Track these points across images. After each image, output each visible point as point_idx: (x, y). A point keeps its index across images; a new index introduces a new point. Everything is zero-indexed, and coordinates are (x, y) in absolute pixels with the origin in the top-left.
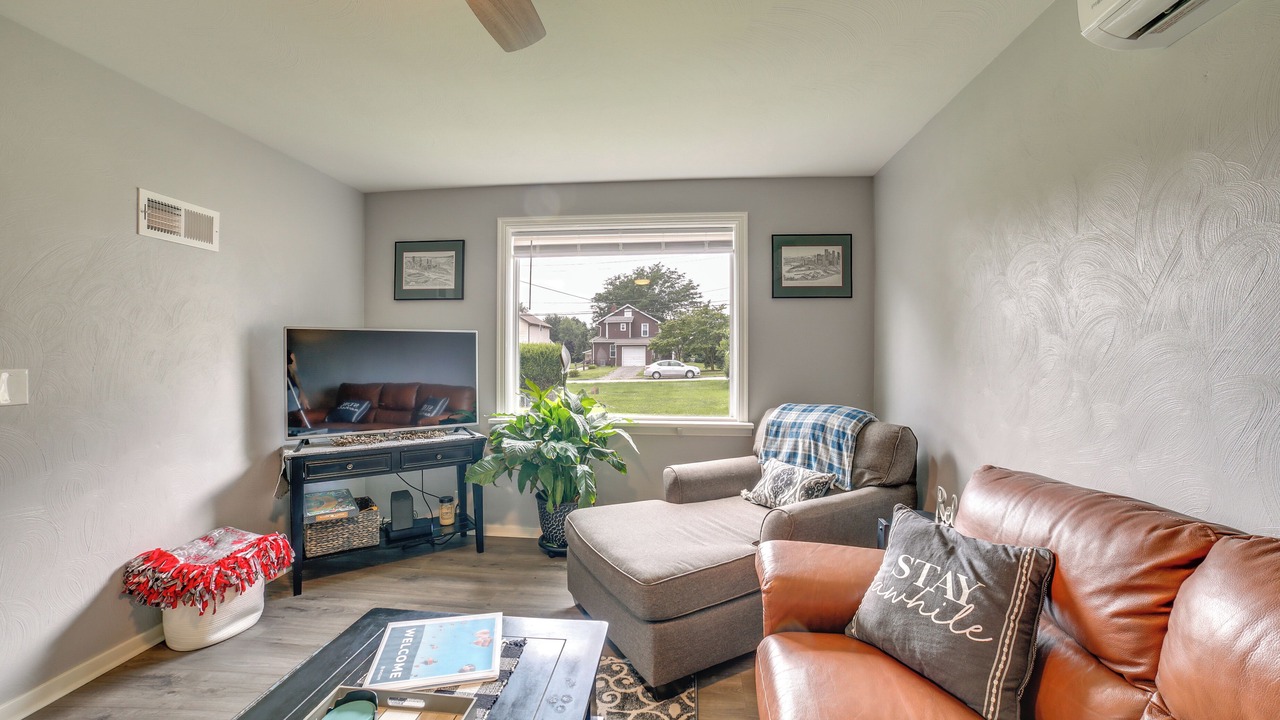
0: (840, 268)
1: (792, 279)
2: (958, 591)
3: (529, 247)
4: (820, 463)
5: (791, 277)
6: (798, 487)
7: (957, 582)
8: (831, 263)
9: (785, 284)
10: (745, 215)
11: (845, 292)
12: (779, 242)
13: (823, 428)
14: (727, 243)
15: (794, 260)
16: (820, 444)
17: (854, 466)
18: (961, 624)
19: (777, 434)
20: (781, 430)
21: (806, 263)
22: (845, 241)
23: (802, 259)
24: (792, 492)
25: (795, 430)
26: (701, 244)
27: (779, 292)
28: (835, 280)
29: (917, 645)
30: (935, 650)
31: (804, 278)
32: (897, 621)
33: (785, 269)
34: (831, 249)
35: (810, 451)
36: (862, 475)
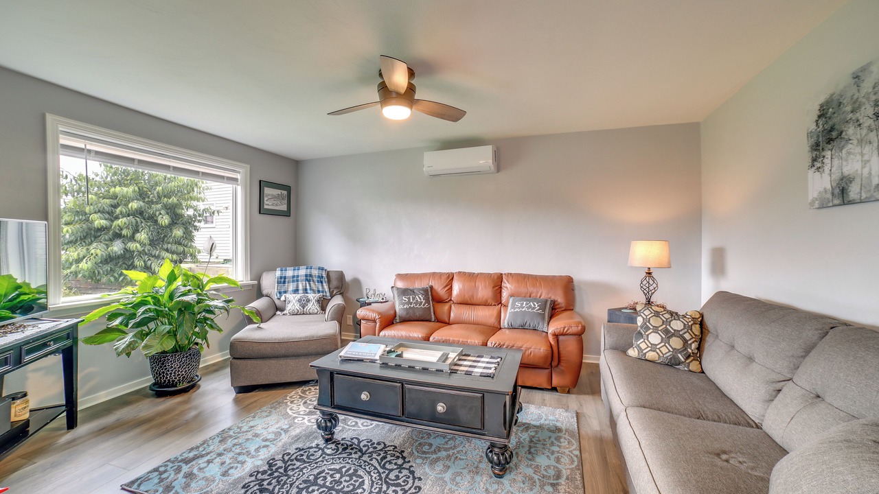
0: (286, 202)
1: (268, 205)
2: (420, 299)
3: (83, 149)
4: (313, 290)
5: (268, 204)
6: (314, 301)
7: (419, 297)
8: (283, 199)
9: (266, 207)
10: (248, 166)
11: (287, 214)
12: (262, 184)
13: (311, 276)
14: (235, 180)
15: (269, 195)
16: (312, 283)
17: (329, 288)
18: (424, 305)
19: (284, 282)
20: (287, 280)
21: (274, 197)
22: (287, 188)
23: (272, 195)
24: (312, 304)
25: (295, 279)
26: (223, 177)
27: (261, 210)
28: (284, 207)
29: (417, 314)
30: (421, 313)
31: (273, 205)
32: (411, 311)
33: (266, 199)
34: (283, 192)
35: (306, 287)
36: (333, 291)
